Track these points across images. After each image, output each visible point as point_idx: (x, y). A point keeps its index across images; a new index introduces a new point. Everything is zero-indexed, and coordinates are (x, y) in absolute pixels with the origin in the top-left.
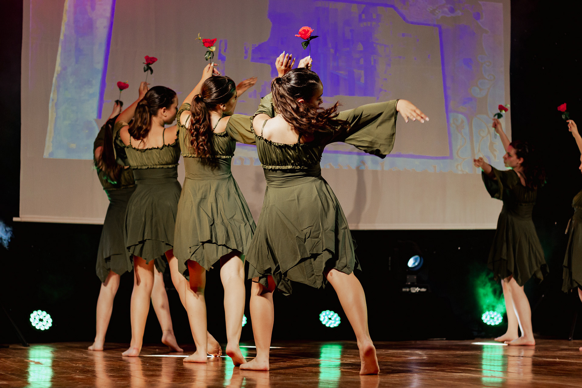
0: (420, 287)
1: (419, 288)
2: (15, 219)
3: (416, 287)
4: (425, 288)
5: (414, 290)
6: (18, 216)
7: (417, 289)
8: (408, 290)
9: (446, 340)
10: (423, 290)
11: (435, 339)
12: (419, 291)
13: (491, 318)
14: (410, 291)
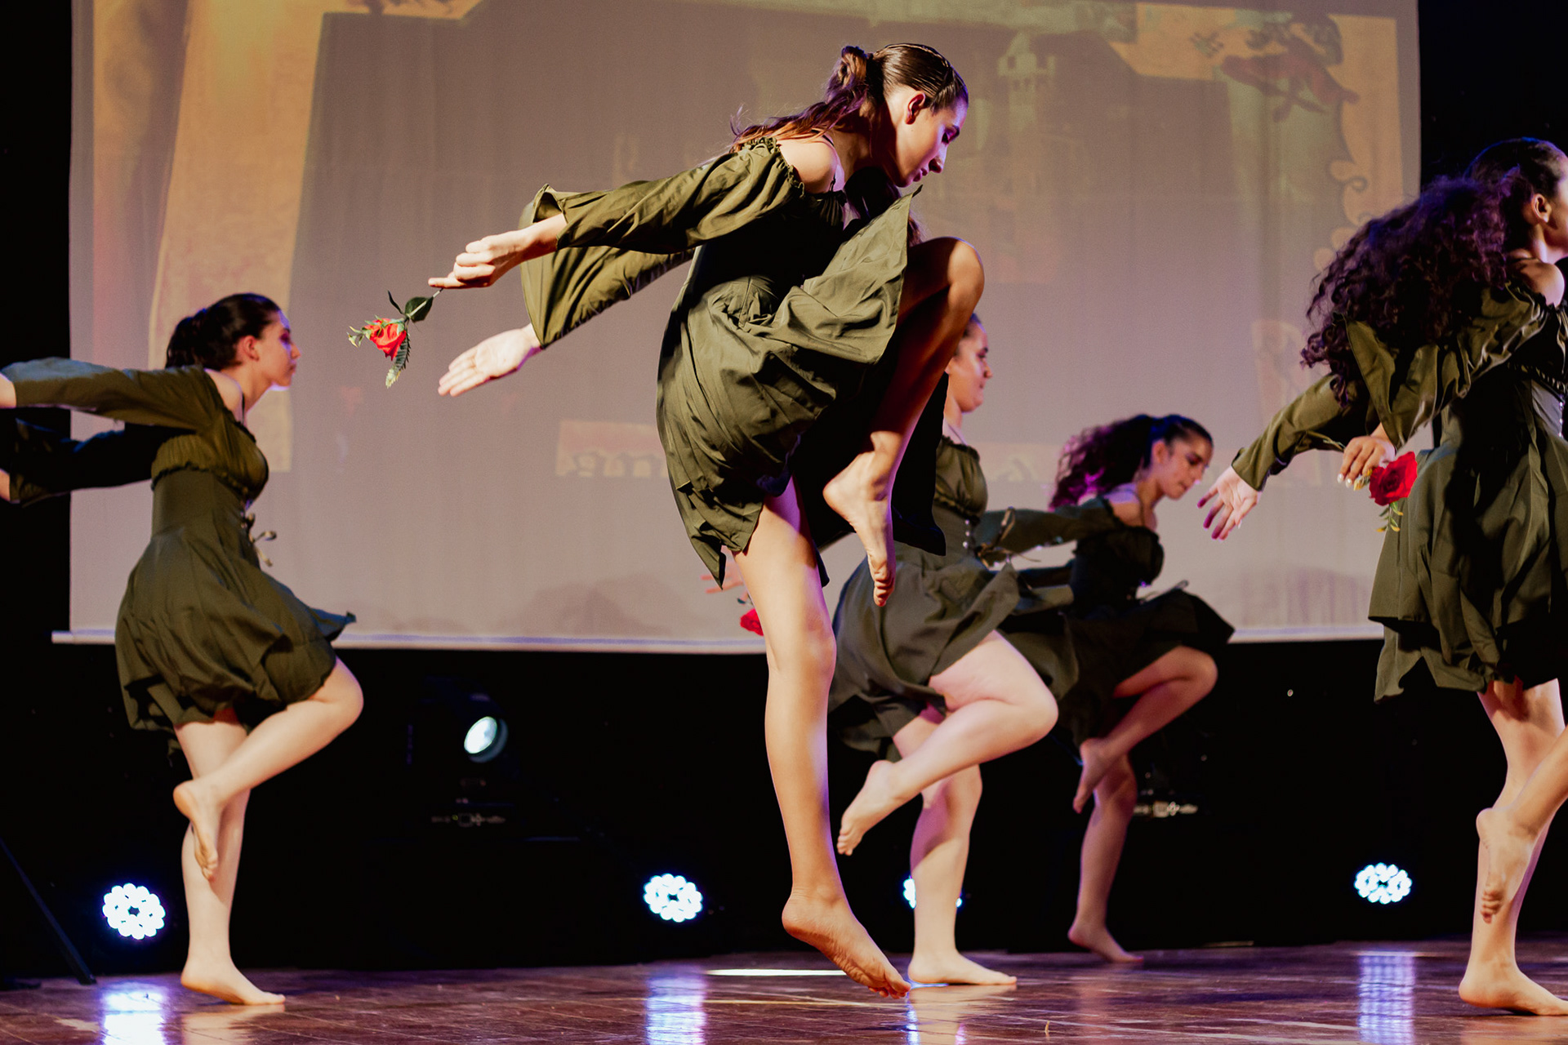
0: (1180, 803)
1: (1177, 803)
2: (58, 637)
3: (1169, 802)
4: (1192, 803)
5: (1164, 810)
6: (65, 627)
7: (1173, 808)
8: (1146, 810)
9: (1253, 946)
10: (1189, 809)
11: (1225, 944)
12: (1178, 813)
13: (1380, 883)
14: (1152, 812)
